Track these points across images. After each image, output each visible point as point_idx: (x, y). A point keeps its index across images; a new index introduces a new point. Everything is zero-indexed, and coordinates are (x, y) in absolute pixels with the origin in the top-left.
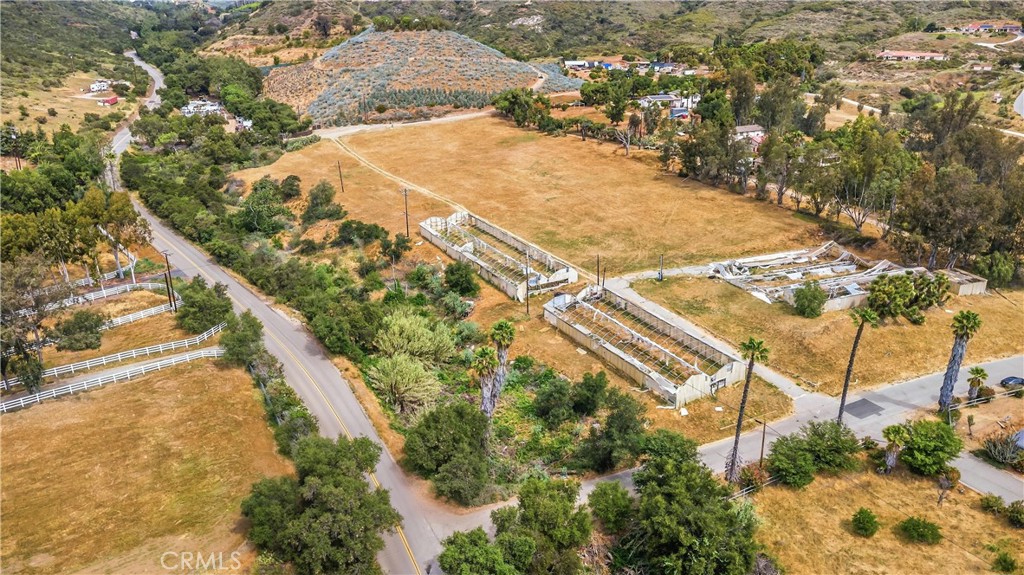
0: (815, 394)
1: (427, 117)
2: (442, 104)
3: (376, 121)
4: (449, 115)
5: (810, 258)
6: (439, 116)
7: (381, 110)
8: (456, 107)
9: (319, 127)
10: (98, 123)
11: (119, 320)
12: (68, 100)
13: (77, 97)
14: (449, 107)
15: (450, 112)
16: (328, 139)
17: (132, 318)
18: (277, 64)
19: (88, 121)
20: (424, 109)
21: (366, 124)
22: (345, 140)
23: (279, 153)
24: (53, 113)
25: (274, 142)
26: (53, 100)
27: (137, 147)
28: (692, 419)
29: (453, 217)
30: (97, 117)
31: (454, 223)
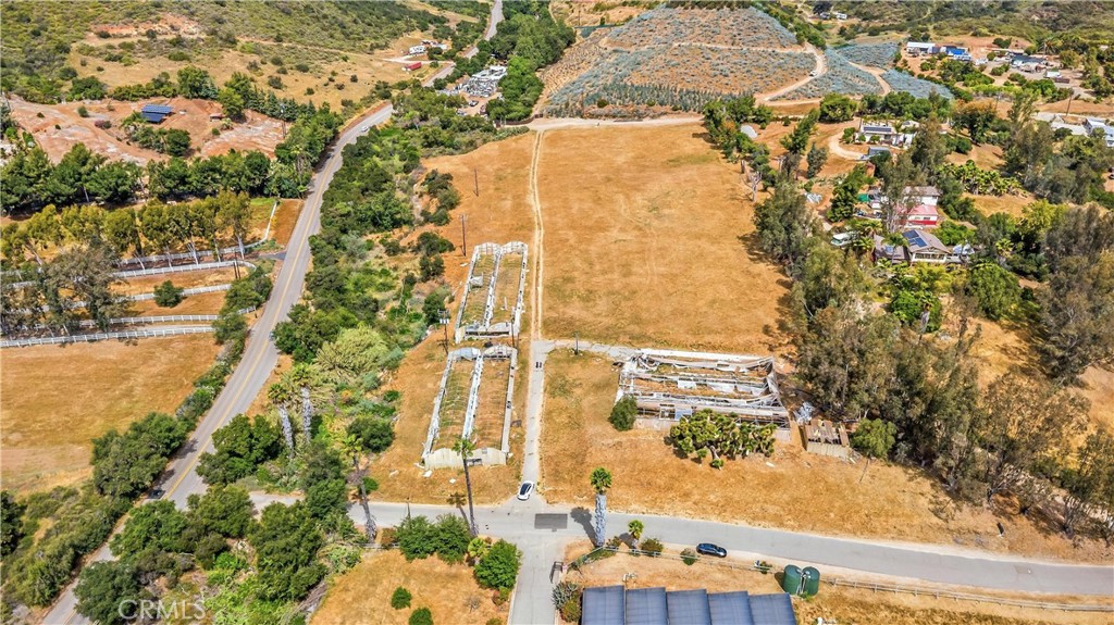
0: (539, 496)
1: (640, 117)
2: (661, 104)
3: (592, 116)
4: (663, 117)
6: (653, 117)
7: (602, 104)
8: (675, 109)
9: (541, 116)
10: (383, 91)
11: (202, 289)
12: (380, 64)
13: (392, 60)
14: (668, 108)
15: (665, 114)
16: (535, 132)
17: (210, 289)
18: (602, 24)
19: (378, 88)
20: (642, 108)
21: (582, 117)
22: (548, 134)
23: (485, 141)
24: (354, 79)
25: (488, 130)
26: (367, 64)
27: (395, 118)
28: (425, 481)
29: (509, 244)
30: (386, 85)
31: (509, 250)
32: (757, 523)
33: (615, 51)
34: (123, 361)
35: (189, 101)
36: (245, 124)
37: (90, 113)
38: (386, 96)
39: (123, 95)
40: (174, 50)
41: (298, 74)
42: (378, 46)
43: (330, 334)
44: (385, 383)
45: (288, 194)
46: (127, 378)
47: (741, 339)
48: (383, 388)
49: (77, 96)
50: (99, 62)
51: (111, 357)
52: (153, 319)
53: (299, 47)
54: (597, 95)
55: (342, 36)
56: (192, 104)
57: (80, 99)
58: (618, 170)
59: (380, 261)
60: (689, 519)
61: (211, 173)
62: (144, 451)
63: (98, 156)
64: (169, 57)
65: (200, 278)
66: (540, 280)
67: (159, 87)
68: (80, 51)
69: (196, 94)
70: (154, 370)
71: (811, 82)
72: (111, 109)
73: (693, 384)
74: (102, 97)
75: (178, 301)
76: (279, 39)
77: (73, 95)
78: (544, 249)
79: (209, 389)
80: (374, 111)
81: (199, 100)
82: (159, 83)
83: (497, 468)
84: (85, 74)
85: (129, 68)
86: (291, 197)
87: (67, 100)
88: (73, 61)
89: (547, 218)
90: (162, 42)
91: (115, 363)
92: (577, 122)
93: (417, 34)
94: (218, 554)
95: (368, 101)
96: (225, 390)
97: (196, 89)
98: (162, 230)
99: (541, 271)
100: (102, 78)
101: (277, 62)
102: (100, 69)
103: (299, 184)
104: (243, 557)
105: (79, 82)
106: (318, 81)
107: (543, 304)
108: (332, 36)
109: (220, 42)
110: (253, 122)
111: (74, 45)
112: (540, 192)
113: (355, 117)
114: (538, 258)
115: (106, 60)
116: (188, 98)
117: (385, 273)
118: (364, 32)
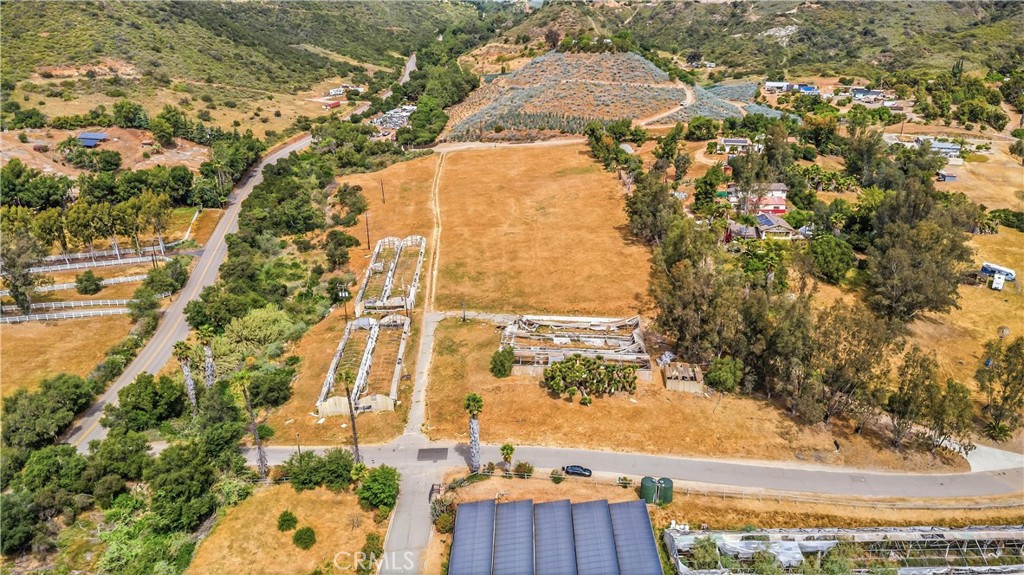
0: (423, 435)
1: (533, 140)
2: (551, 129)
3: (491, 140)
4: (552, 139)
5: (609, 327)
6: (543, 140)
7: (499, 130)
8: (563, 132)
9: (445, 141)
10: (304, 125)
11: (121, 279)
12: (303, 103)
13: (314, 100)
14: (557, 131)
15: (554, 136)
16: (439, 153)
17: (130, 279)
18: (503, 71)
19: (299, 122)
20: (534, 132)
21: (481, 141)
22: (449, 155)
23: (394, 162)
24: (278, 114)
25: (397, 152)
26: (290, 103)
27: (314, 146)
28: (318, 427)
29: (409, 238)
30: (307, 119)
31: (409, 244)
32: (620, 449)
33: (512, 89)
34: (41, 340)
35: (123, 131)
36: (175, 150)
37: (29, 139)
38: (306, 128)
39: (61, 124)
40: (112, 88)
41: (226, 110)
42: (301, 89)
43: (239, 311)
44: (288, 351)
45: (210, 204)
46: (44, 353)
47: (612, 305)
48: (286, 355)
49: (19, 125)
50: (41, 97)
51: (30, 335)
52: (72, 304)
53: (228, 87)
54: (495, 122)
55: (268, 79)
56: (126, 134)
57: (22, 128)
58: (511, 180)
59: (292, 257)
60: (559, 448)
61: (137, 184)
62: (51, 404)
63: (32, 170)
64: (107, 94)
65: (122, 270)
66: (436, 266)
67: (95, 119)
68: (24, 88)
69: (129, 124)
70: (70, 346)
71: (681, 110)
72: (50, 137)
73: (567, 340)
74: (42, 126)
75: (98, 289)
76: (209, 81)
77: (15, 124)
78: (441, 242)
79: (120, 358)
80: (295, 140)
81: (133, 129)
82: (95, 114)
83: (386, 413)
84: (26, 107)
85: (69, 103)
86: (212, 207)
87: (9, 129)
88: (17, 96)
89: (445, 218)
90: (101, 81)
91: (34, 340)
92: (477, 145)
93: (338, 80)
94: (116, 495)
95: (290, 132)
96: (135, 360)
97: (131, 119)
98: (86, 226)
99: (437, 260)
100: (43, 110)
101: (206, 99)
102: (42, 103)
103: (220, 195)
104: (141, 498)
105: (22, 113)
106: (244, 115)
107: (437, 284)
108: (258, 79)
109: (154, 82)
110: (183, 148)
111: (19, 84)
112: (440, 199)
113: (277, 145)
114: (435, 249)
115: (48, 96)
116: (122, 127)
117: (295, 265)
118: (289, 77)
